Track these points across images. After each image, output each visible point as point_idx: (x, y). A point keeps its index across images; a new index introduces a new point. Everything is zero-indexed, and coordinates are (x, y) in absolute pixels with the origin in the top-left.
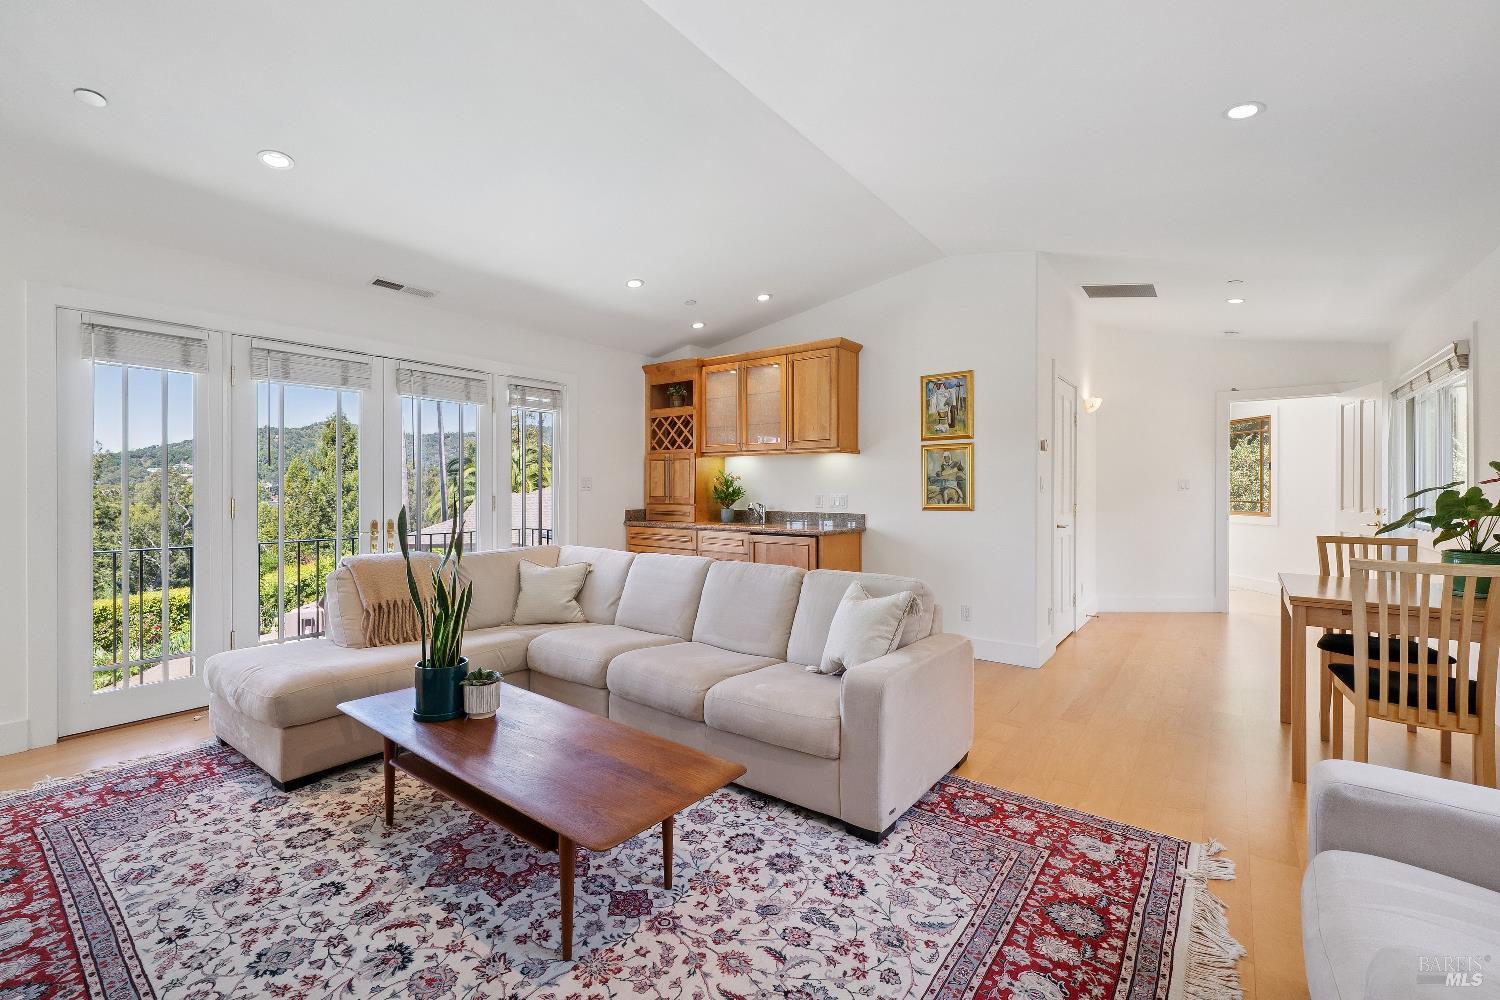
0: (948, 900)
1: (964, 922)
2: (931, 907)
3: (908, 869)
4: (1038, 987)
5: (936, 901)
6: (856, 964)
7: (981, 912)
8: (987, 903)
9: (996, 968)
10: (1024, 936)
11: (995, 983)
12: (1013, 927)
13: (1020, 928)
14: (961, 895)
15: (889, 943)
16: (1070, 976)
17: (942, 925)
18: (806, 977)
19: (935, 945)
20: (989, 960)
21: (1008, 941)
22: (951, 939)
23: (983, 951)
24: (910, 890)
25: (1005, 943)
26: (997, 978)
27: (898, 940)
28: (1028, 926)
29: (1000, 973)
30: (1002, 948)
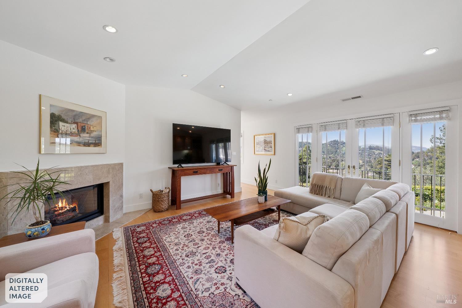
0: (203, 290)
1: (194, 290)
2: (203, 285)
3: (222, 288)
4: (165, 292)
5: (205, 287)
6: (195, 263)
7: (194, 296)
8: (196, 300)
9: (176, 287)
10: (180, 301)
11: (173, 284)
12: (184, 300)
13: (182, 302)
14: (203, 295)
15: (197, 271)
16: (162, 302)
17: (196, 283)
18: (197, 256)
19: (190, 279)
20: (179, 287)
21: (181, 296)
22: (190, 283)
23: (182, 288)
24: (212, 283)
25: (181, 294)
26: (174, 285)
27: (197, 273)
28: (182, 305)
29: (175, 287)
30: (180, 292)
